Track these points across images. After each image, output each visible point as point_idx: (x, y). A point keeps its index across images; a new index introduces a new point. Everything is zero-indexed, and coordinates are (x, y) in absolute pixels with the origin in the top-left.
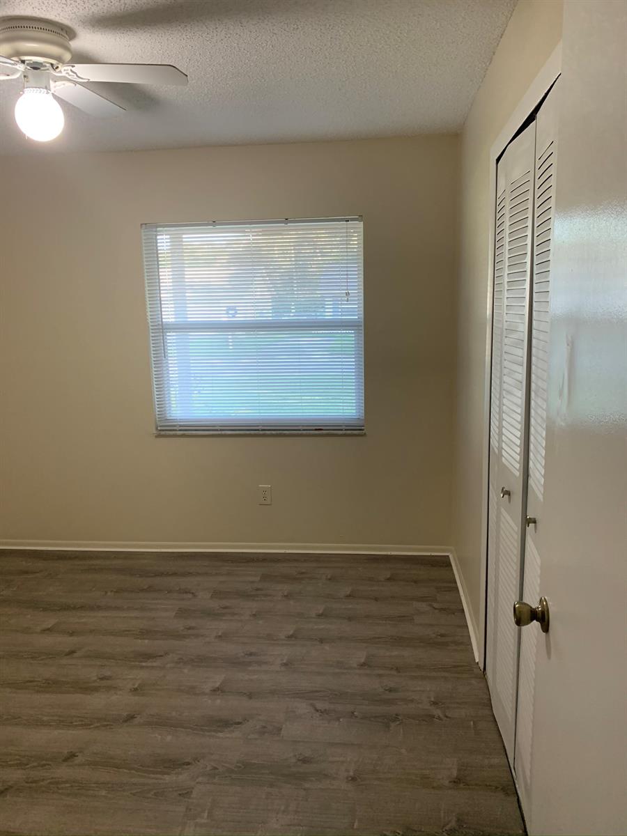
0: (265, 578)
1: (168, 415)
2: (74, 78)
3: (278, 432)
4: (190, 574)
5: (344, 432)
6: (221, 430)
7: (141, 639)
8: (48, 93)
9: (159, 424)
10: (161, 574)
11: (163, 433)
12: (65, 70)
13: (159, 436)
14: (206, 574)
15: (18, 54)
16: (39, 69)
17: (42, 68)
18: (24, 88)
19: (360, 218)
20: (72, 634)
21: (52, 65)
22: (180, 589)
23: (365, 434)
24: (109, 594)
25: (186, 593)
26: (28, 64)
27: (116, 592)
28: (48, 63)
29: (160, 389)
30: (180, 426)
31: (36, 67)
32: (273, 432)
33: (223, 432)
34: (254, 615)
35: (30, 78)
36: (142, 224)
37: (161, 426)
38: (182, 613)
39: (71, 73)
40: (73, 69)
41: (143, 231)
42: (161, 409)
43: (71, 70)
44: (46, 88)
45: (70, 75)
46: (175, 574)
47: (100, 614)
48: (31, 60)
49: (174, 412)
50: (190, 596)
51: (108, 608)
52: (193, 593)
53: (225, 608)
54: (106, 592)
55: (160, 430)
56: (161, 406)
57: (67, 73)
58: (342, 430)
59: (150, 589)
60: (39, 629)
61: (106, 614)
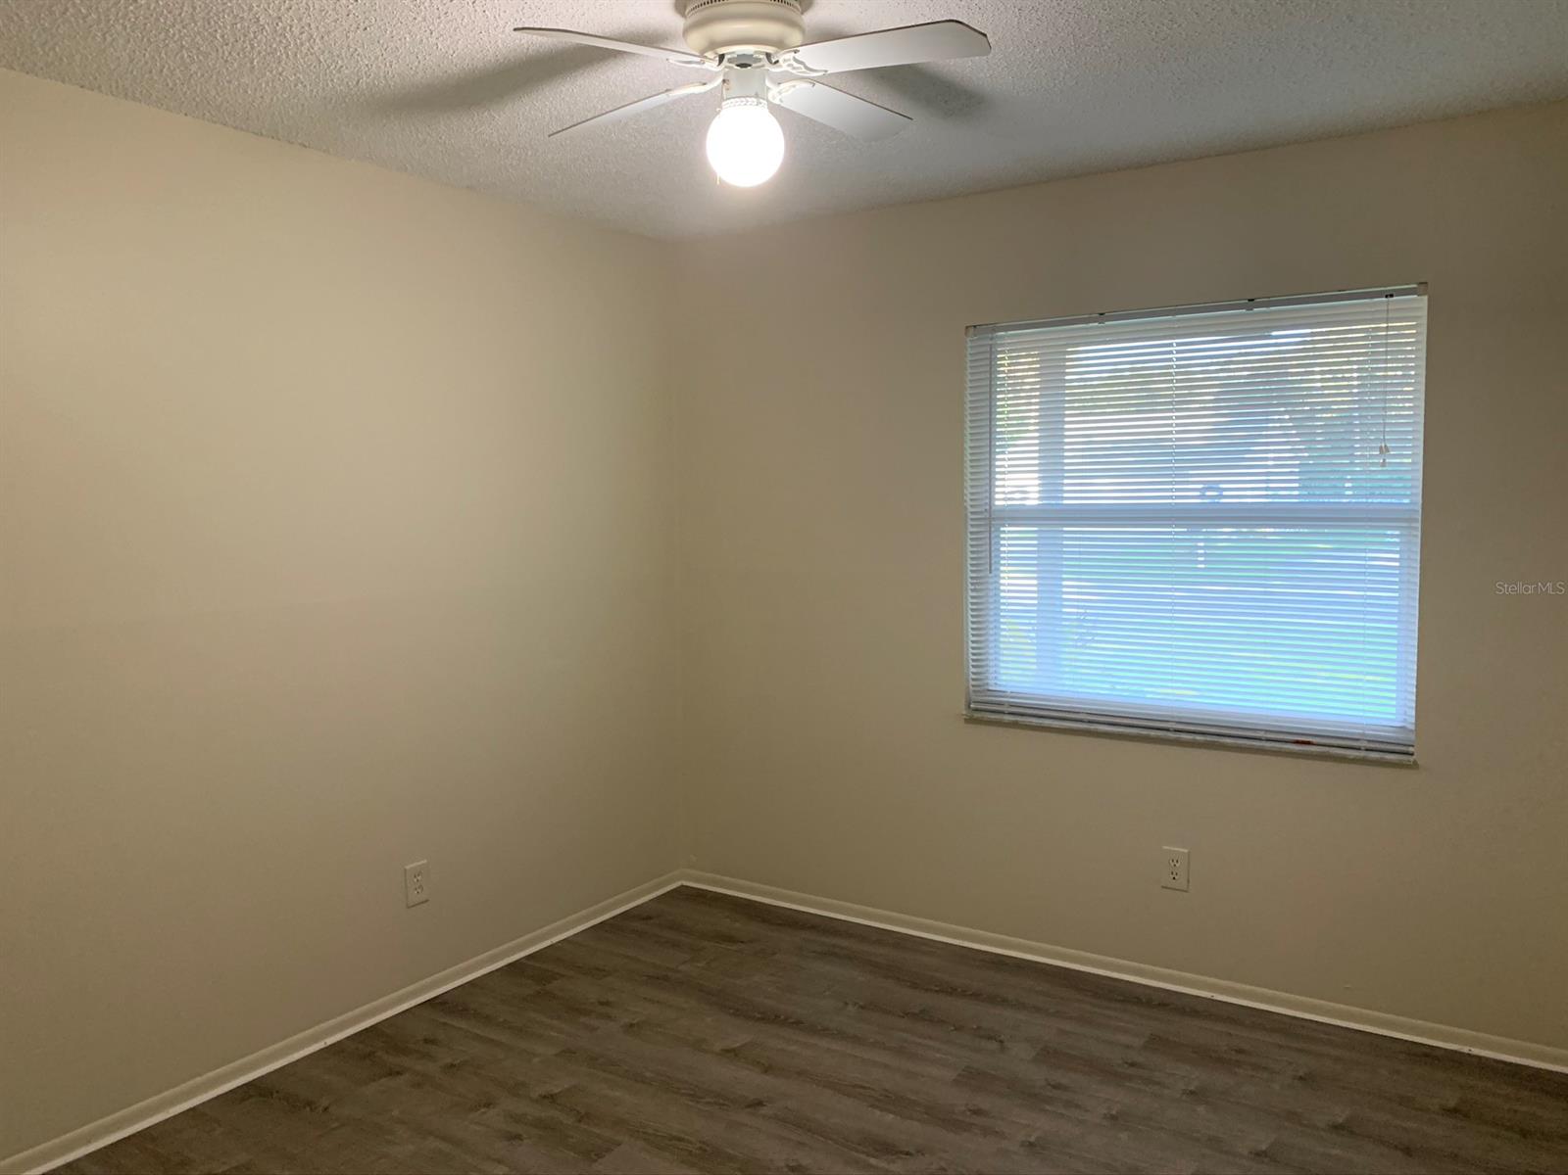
0: (1156, 1043)
1: (991, 682)
2: (801, 71)
3: (1209, 738)
4: (1004, 1002)
5: (1362, 754)
6: (1090, 722)
7: (881, 1111)
8: (758, 103)
9: (974, 697)
10: (951, 991)
11: (977, 715)
12: (785, 61)
13: (970, 720)
14: (1037, 1009)
15: (713, 45)
16: (750, 65)
17: (754, 65)
18: (723, 99)
19: (1423, 287)
20: (767, 1070)
21: (768, 55)
22: (979, 1028)
23: (1415, 762)
24: (850, 1008)
25: (990, 1038)
26: (730, 61)
27: (862, 1007)
28: (761, 53)
29: (979, 631)
30: (1012, 705)
31: (744, 63)
32: (1199, 738)
33: (1093, 727)
34: (1113, 1118)
35: (733, 83)
36: (967, 327)
37: (975, 702)
38: (972, 1078)
39: (796, 65)
40: (797, 56)
41: (968, 339)
42: (979, 670)
43: (795, 60)
44: (757, 96)
45: (794, 68)
46: (976, 996)
47: (824, 1043)
48: (733, 53)
49: (1004, 678)
50: (993, 1046)
51: (841, 1035)
52: (1001, 1042)
53: (1057, 1087)
54: (846, 1004)
55: (976, 710)
56: (979, 663)
57: (789, 65)
58: (1359, 749)
59: (923, 1016)
60: (718, 1046)
61: (835, 1046)
